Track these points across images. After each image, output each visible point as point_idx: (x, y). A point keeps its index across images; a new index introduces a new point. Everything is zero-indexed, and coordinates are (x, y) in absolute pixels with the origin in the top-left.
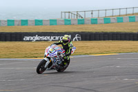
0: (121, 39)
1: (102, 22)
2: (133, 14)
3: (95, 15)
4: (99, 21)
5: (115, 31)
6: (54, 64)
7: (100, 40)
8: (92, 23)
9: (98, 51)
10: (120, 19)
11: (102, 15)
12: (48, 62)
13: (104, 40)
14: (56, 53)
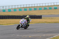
0: (16, 18)
1: (8, 11)
2: (21, 8)
3: (4, 8)
4: (6, 11)
5: (13, 15)
6: (23, 26)
7: (7, 19)
8: (3, 12)
9: (6, 23)
10: (15, 10)
11: (8, 8)
12: (21, 25)
13: (8, 19)
14: (24, 22)
